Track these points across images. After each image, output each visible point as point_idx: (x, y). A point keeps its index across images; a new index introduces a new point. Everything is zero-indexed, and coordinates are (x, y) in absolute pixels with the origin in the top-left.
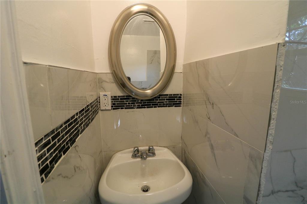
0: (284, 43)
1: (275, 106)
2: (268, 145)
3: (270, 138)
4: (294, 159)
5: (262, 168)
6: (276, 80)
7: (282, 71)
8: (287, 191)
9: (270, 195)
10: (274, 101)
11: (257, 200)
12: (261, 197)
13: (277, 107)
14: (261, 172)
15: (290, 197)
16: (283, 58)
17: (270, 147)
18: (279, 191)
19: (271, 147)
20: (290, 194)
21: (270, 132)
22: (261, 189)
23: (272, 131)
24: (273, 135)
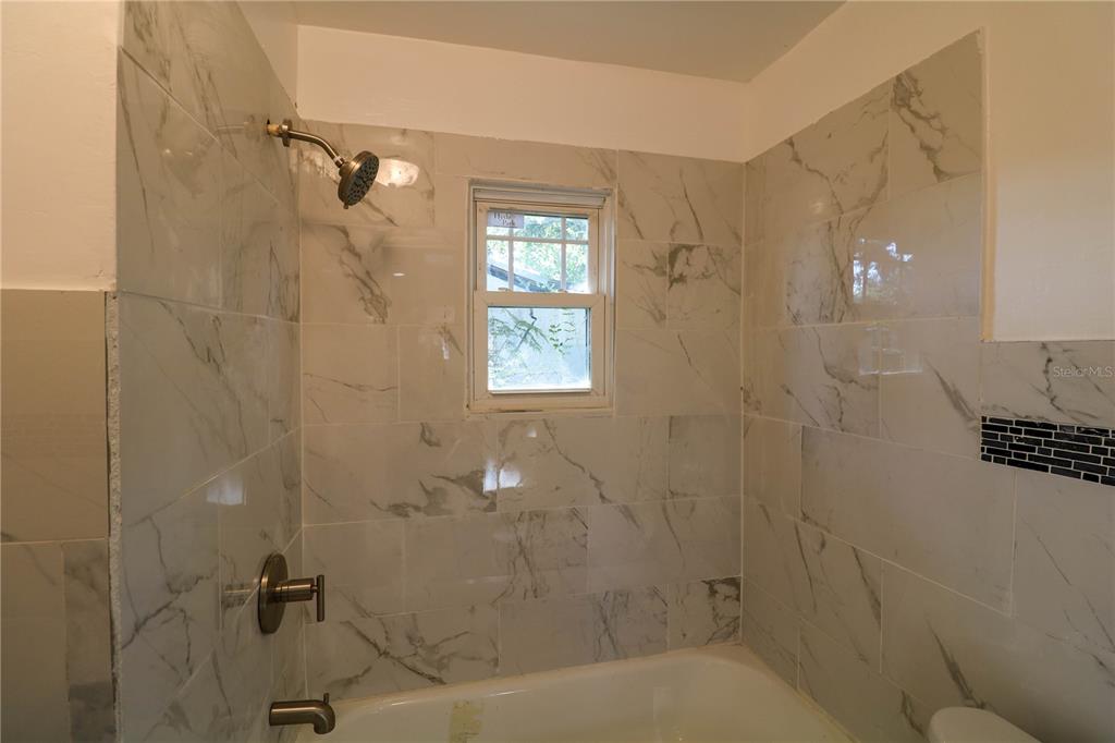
0: (114, 293)
1: (114, 426)
2: (113, 517)
3: (115, 499)
4: (159, 532)
5: (110, 578)
6: (109, 369)
7: (116, 349)
8: (159, 611)
9: (133, 636)
10: (111, 413)
11: (113, 665)
12: (120, 652)
13: (117, 426)
14: (110, 588)
15: (165, 622)
16: (116, 322)
17: (117, 518)
18: (146, 619)
19: (119, 520)
20: (165, 614)
21: (113, 486)
22: (116, 632)
23: (116, 483)
24: (119, 490)
